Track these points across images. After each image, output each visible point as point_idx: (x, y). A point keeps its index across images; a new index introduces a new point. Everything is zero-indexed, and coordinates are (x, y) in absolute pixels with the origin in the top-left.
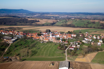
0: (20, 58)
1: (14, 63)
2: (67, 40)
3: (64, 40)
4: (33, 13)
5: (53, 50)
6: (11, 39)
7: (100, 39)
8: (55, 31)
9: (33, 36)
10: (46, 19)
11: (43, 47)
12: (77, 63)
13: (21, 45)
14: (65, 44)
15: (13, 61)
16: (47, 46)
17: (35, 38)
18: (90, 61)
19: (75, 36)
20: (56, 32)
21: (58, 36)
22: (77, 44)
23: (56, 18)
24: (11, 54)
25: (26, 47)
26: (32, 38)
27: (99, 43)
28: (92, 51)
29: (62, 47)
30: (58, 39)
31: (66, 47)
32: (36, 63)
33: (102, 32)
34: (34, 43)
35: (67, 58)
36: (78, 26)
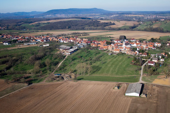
0: (75, 77)
1: (65, 84)
2: (146, 51)
3: (142, 51)
4: (109, 13)
5: (124, 66)
6: (69, 49)
8: (132, 38)
9: (99, 45)
10: (125, 20)
11: (111, 61)
12: (154, 87)
13: (81, 57)
14: (143, 57)
15: (65, 79)
16: (117, 60)
17: (102, 48)
19: (159, 45)
20: (134, 39)
21: (135, 45)
22: (160, 57)
23: (139, 20)
24: (65, 70)
25: (87, 61)
26: (97, 47)
29: (137, 62)
30: (134, 49)
31: (144, 62)
32: (95, 84)
34: (99, 55)
35: (141, 78)
36: (168, 30)
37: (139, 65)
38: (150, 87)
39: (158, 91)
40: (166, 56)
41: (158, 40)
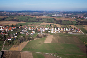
2: (8, 32)
3: (5, 32)
7: (33, 30)
8: (1, 25)
12: (10, 53)
14: (5, 36)
18: (21, 50)
19: (15, 28)
22: (15, 35)
27: (32, 33)
28: (25, 40)
29: (2, 39)
30: (1, 31)
31: (6, 38)
33: (36, 24)
35: (3, 48)
36: (21, 20)
37: (2, 40)
38: (7, 53)
40: (18, 34)
41: (15, 26)
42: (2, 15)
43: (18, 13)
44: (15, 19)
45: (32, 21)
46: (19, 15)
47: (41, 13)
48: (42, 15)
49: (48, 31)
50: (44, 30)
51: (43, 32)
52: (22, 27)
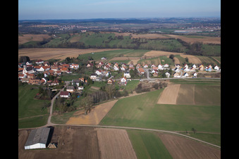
2: (58, 78)
3: (51, 78)
5: (25, 102)
7: (126, 70)
8: (39, 59)
12: (69, 130)
14: (52, 87)
18: (97, 122)
19: (77, 67)
20: (41, 61)
21: (42, 69)
22: (78, 84)
27: (123, 80)
28: (107, 98)
29: (44, 95)
30: (40, 76)
31: (54, 93)
33: (132, 55)
35: (50, 118)
36: (91, 45)
37: (47, 99)
38: (62, 131)
39: (73, 135)
40: (86, 81)
41: (76, 60)
42: (38, 33)
43: (79, 25)
44: (75, 41)
45: (121, 47)
46: (83, 31)
47: (143, 26)
48: (146, 31)
49: (167, 74)
50: (154, 71)
51: (152, 75)
52: (95, 64)
